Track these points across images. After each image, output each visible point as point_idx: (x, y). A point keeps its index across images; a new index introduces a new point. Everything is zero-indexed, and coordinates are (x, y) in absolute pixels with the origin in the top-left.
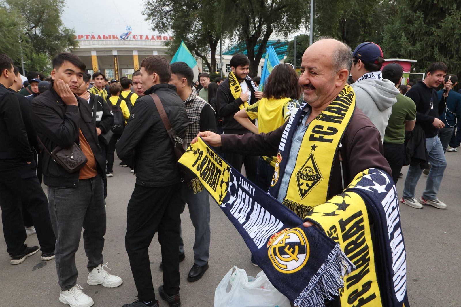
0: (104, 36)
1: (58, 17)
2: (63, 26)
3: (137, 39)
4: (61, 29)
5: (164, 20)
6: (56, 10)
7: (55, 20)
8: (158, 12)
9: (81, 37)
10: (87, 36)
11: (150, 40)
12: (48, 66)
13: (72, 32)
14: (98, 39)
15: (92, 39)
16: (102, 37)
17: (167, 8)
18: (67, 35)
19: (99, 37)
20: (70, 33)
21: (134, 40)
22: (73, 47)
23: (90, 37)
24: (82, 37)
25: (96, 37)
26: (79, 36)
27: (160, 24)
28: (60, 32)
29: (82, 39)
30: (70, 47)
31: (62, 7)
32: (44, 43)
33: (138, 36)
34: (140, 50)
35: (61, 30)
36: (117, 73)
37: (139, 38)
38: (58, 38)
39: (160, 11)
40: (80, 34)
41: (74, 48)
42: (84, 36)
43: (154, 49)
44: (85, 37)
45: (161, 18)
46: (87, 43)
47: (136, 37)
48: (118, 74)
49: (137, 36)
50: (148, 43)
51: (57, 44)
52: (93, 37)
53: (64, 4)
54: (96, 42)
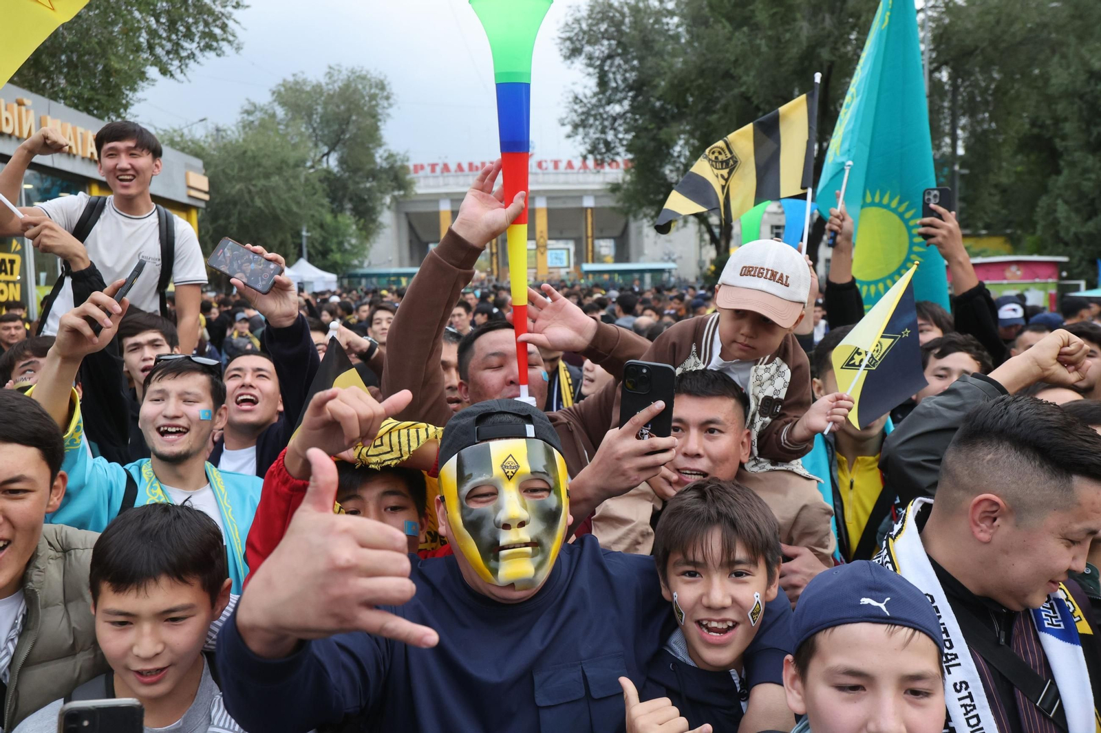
0: (471, 165)
1: (377, 129)
2: (384, 148)
3: (546, 169)
4: (379, 156)
5: (610, 136)
6: (374, 116)
7: (371, 136)
8: (596, 119)
9: (419, 168)
10: (433, 167)
11: (575, 170)
12: (354, 241)
13: (402, 161)
14: (456, 171)
15: (442, 172)
16: (465, 166)
17: (616, 109)
18: (392, 168)
19: (460, 168)
20: (399, 163)
21: (539, 171)
22: (402, 193)
23: (438, 169)
24: (422, 167)
25: (453, 167)
26: (416, 166)
27: (599, 144)
28: (378, 160)
29: (421, 173)
30: (396, 193)
31: (387, 108)
32: (345, 187)
33: (549, 162)
34: (551, 196)
35: (381, 157)
36: (494, 250)
37: (551, 166)
38: (374, 174)
39: (601, 115)
40: (418, 162)
41: (405, 195)
42: (426, 165)
43: (586, 192)
44: (428, 169)
45: (603, 132)
46: (431, 181)
47: (544, 165)
48: (497, 253)
49: (546, 161)
50: (572, 178)
51: (369, 190)
52: (446, 168)
53: (391, 101)
54: (451, 180)
